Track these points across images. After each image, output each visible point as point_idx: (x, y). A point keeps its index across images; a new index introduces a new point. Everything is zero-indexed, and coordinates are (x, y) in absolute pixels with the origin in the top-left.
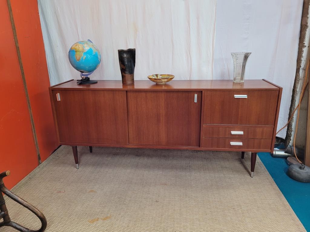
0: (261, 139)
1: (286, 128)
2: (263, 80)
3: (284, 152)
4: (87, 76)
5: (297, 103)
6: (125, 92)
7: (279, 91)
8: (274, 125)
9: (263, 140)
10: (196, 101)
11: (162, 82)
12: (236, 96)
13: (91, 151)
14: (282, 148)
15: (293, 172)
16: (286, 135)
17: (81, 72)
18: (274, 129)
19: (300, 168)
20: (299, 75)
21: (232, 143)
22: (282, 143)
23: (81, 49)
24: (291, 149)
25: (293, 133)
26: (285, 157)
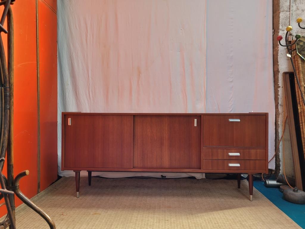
0: (256, 160)
1: (274, 159)
3: (276, 182)
5: (280, 135)
7: (266, 116)
8: (266, 147)
13: (90, 184)
14: (273, 179)
15: (288, 194)
16: (275, 165)
18: (266, 150)
19: (294, 191)
20: (279, 110)
22: (273, 175)
24: (282, 177)
25: (281, 163)
26: (278, 186)
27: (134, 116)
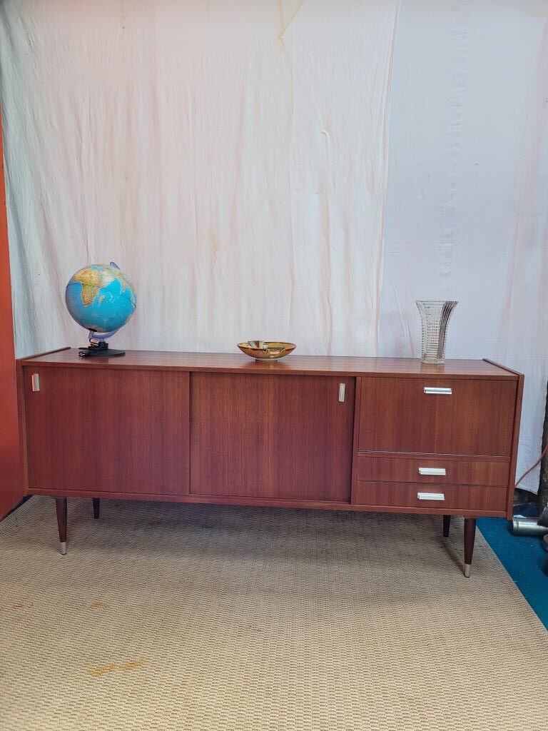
0: (485, 486)
2: (484, 360)
4: (102, 340)
6: (189, 374)
7: (518, 381)
8: (511, 456)
9: (487, 489)
10: (342, 398)
11: (269, 358)
12: (429, 390)
13: (97, 516)
14: (531, 515)
16: (538, 483)
17: (90, 329)
18: (510, 463)
21: (423, 496)
22: (532, 504)
23: (94, 280)
26: (538, 535)
27: (191, 373)
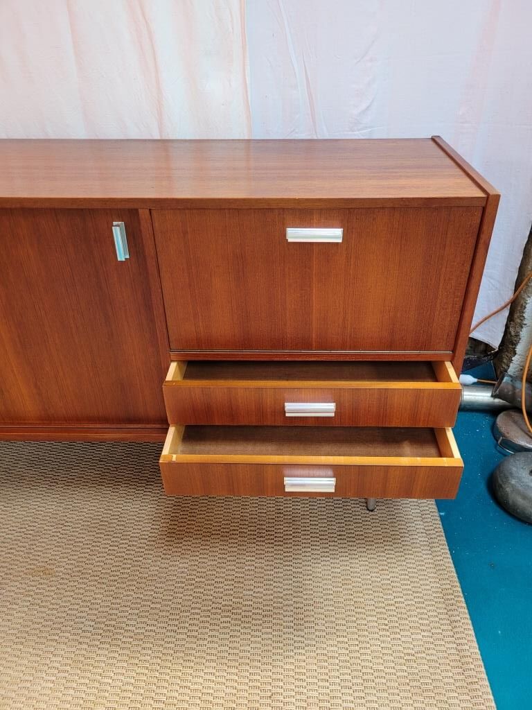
1: (506, 313)
3: (489, 394)
7: (484, 209)
8: (454, 351)
12: (296, 234)
16: (503, 334)
24: (514, 388)
25: (524, 333)
26: (493, 411)
